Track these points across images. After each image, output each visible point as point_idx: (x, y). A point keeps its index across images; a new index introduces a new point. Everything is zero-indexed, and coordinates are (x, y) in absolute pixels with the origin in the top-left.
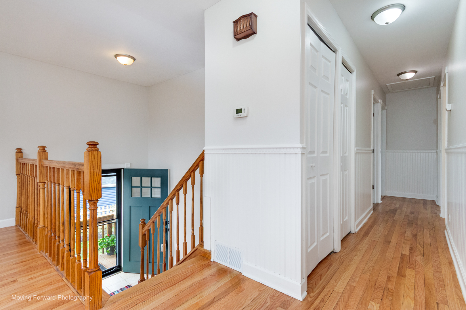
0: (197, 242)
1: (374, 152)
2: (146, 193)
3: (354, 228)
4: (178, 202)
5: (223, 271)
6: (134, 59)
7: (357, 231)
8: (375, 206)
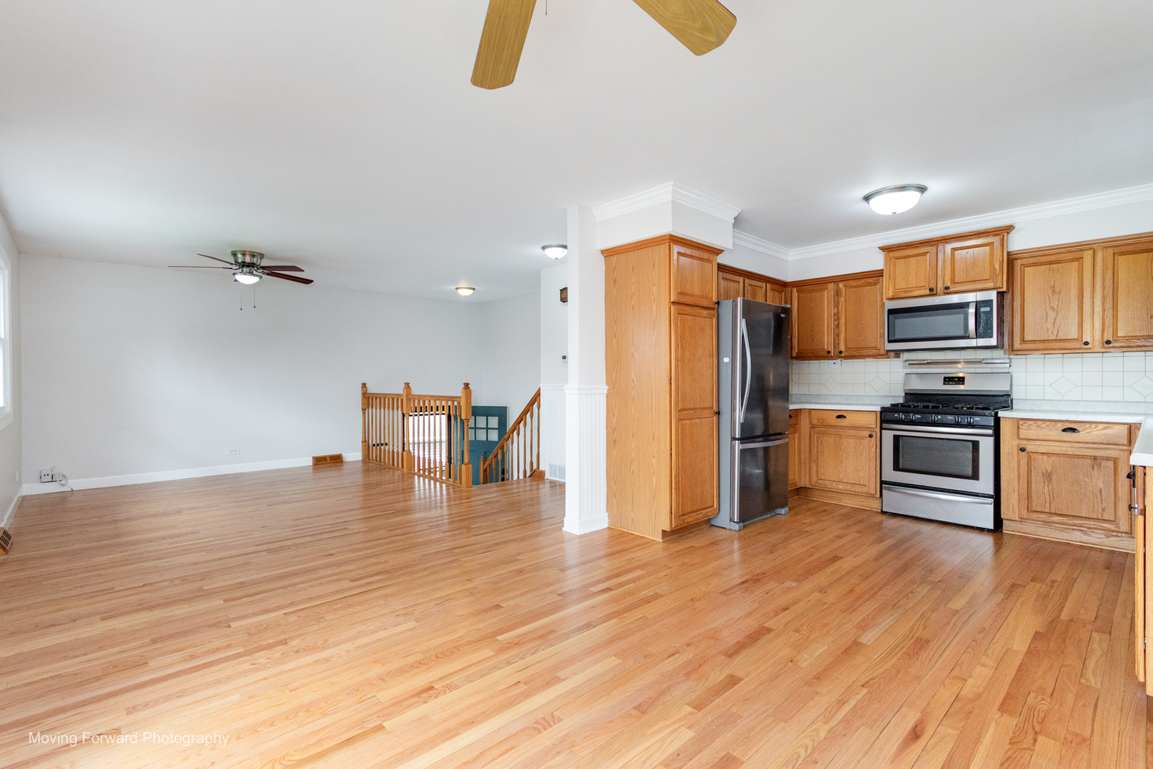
0: (535, 467)
2: (482, 436)
4: (518, 435)
6: (474, 289)
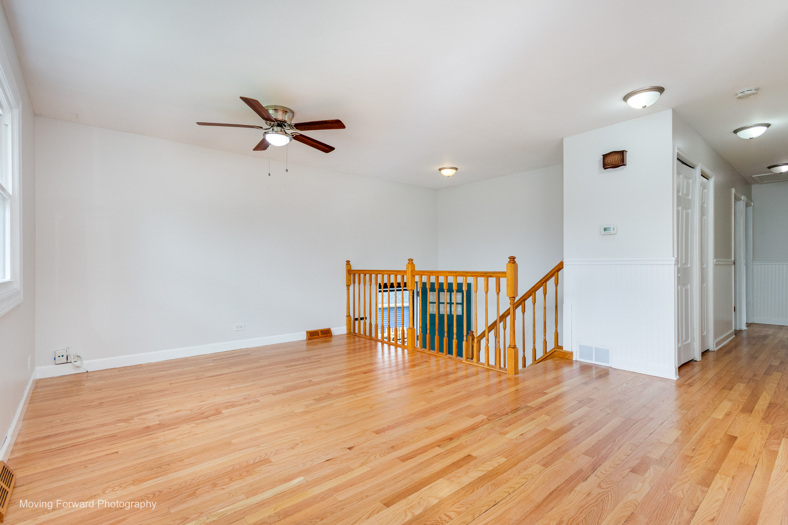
0: (551, 347)
1: (735, 263)
3: (714, 345)
4: (523, 311)
5: (585, 368)
6: (456, 169)
7: (716, 350)
8: (737, 333)
